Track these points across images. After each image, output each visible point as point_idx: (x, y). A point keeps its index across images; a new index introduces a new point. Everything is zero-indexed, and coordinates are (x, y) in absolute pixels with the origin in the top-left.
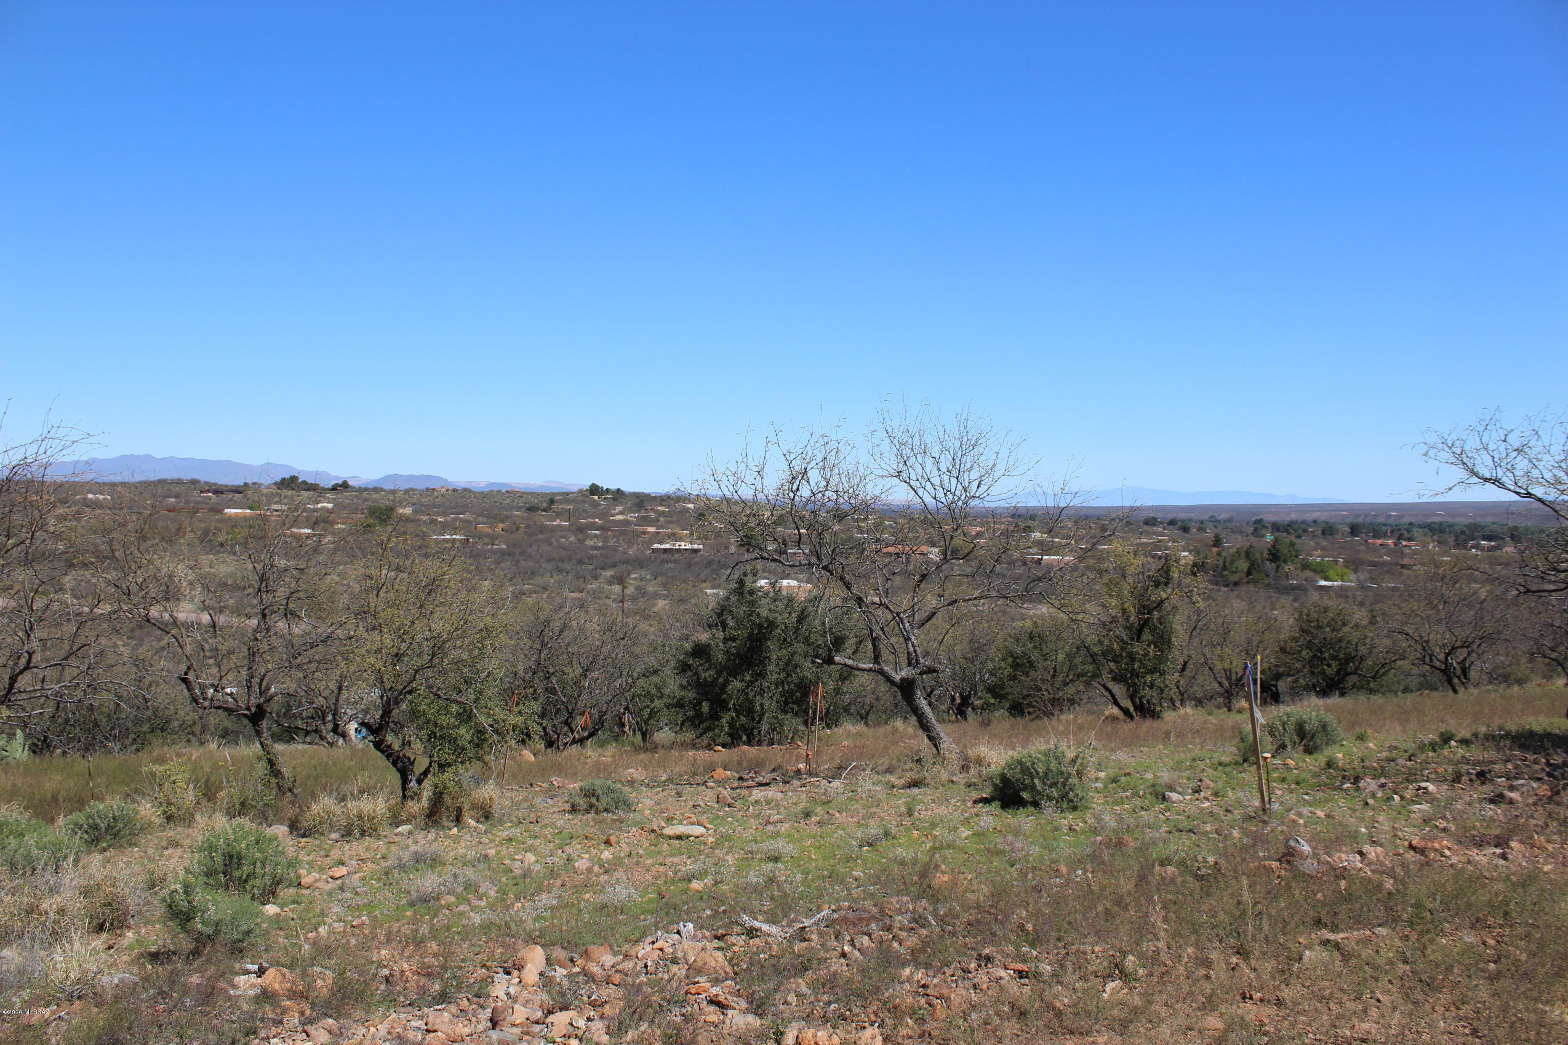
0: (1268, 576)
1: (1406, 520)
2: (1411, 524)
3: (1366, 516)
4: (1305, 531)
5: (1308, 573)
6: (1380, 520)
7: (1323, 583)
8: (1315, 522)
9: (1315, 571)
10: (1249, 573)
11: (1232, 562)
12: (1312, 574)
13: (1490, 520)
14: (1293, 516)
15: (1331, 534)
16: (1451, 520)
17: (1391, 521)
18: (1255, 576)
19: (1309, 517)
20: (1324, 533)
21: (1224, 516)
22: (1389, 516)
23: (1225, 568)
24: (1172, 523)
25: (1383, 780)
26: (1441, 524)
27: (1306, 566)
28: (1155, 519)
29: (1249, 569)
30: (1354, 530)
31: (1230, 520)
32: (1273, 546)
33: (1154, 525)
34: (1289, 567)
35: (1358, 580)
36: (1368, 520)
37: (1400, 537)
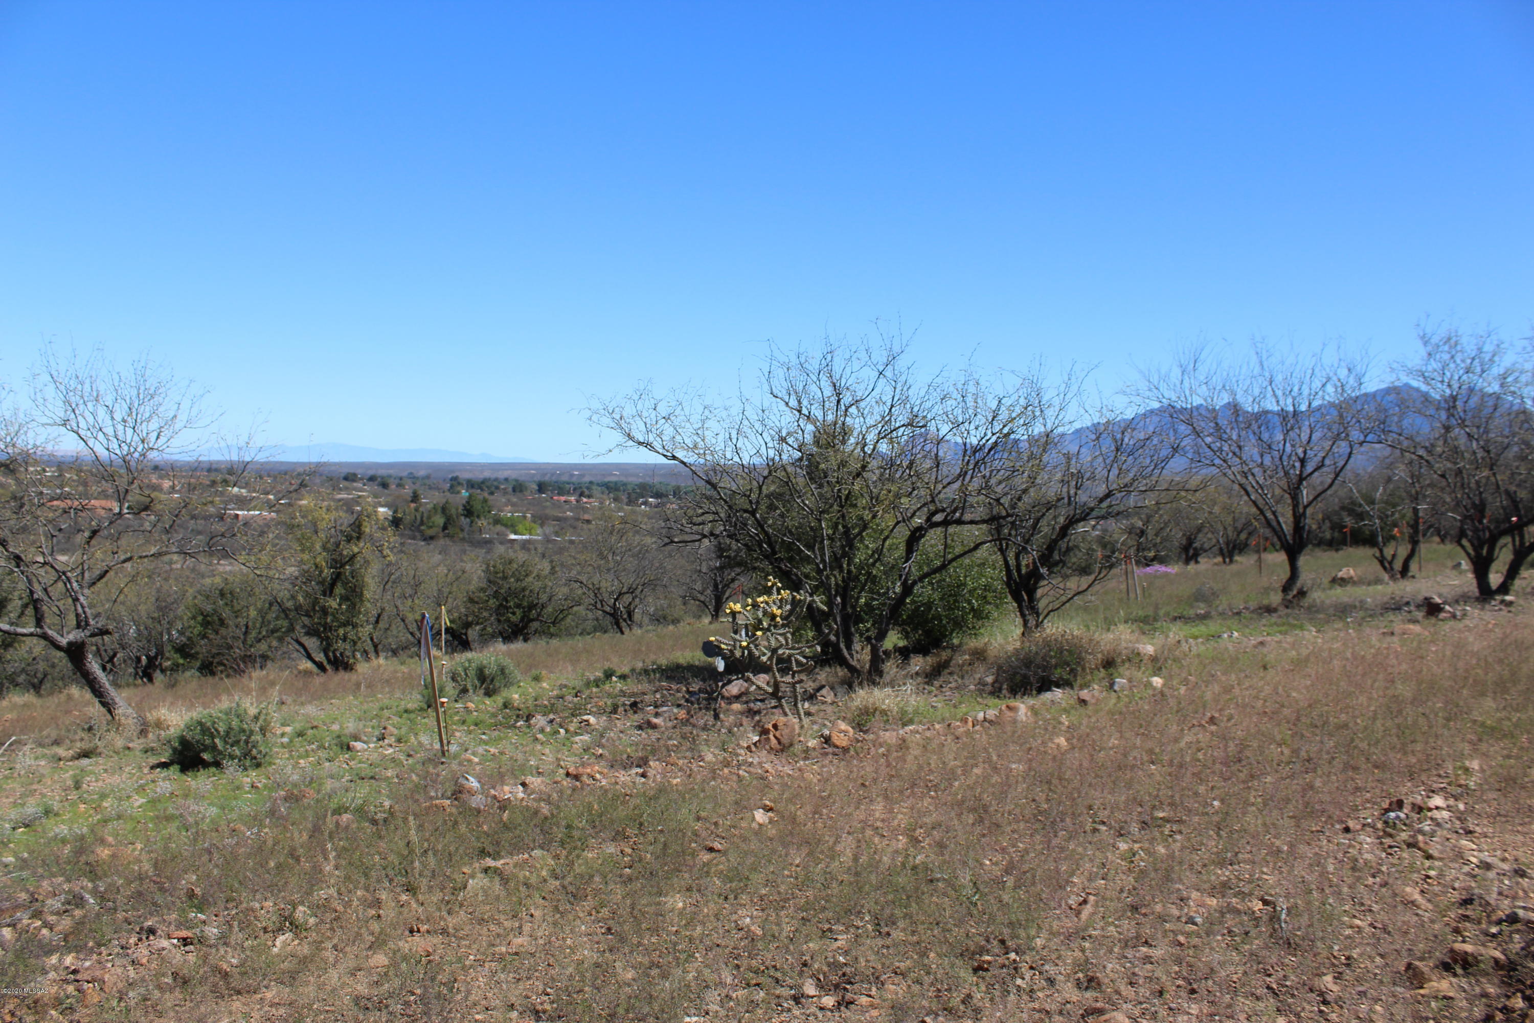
0: (462, 530)
1: (587, 479)
2: (591, 483)
3: (552, 475)
4: (497, 488)
5: (499, 528)
6: (565, 478)
7: (513, 537)
8: (506, 480)
9: (506, 526)
10: (445, 528)
11: (429, 518)
12: (503, 528)
13: (657, 480)
14: (487, 474)
15: (521, 491)
16: (624, 479)
17: (574, 480)
18: (450, 530)
19: (502, 475)
20: (514, 490)
21: (422, 473)
22: (572, 475)
23: (422, 523)
24: (372, 479)
25: (551, 716)
26: (616, 483)
27: (497, 521)
28: (355, 475)
29: (445, 524)
30: (542, 487)
31: (428, 477)
32: (468, 502)
33: (354, 481)
34: (482, 522)
35: (545, 534)
36: (554, 479)
37: (582, 494)
